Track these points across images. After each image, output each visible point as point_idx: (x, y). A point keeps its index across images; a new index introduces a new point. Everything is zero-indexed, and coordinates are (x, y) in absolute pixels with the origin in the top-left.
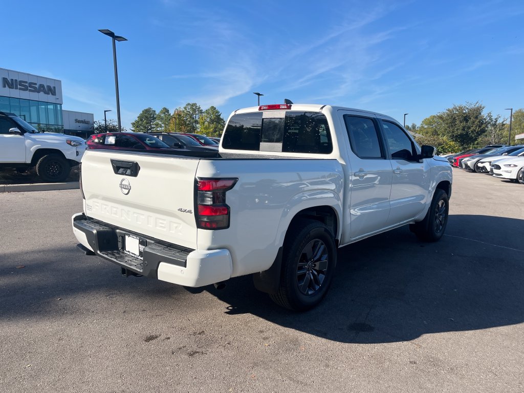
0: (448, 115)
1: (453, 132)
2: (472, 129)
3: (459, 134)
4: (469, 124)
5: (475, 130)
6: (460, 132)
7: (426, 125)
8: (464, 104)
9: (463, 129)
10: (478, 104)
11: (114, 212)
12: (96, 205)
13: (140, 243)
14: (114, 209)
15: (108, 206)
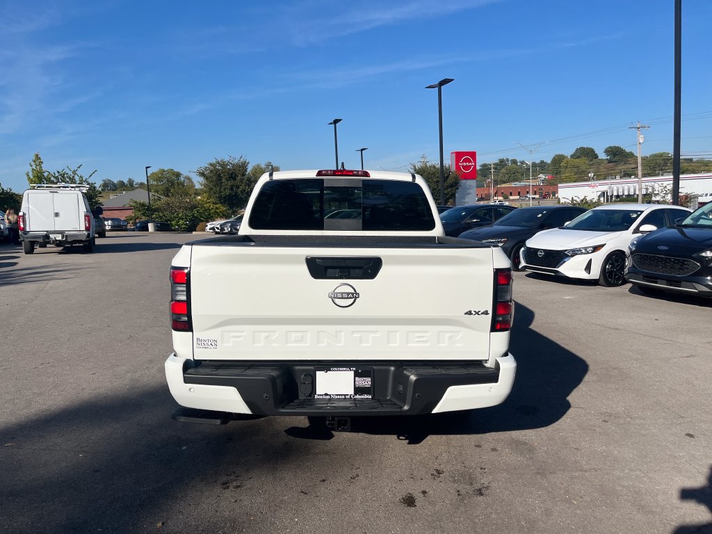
0: (211, 171)
1: (220, 192)
2: (241, 189)
3: (227, 194)
4: (237, 182)
5: (244, 190)
6: (228, 192)
7: (154, 180)
8: (226, 159)
9: (232, 189)
10: (242, 159)
11: (293, 339)
12: (234, 337)
13: (357, 375)
14: (294, 335)
15: (275, 331)
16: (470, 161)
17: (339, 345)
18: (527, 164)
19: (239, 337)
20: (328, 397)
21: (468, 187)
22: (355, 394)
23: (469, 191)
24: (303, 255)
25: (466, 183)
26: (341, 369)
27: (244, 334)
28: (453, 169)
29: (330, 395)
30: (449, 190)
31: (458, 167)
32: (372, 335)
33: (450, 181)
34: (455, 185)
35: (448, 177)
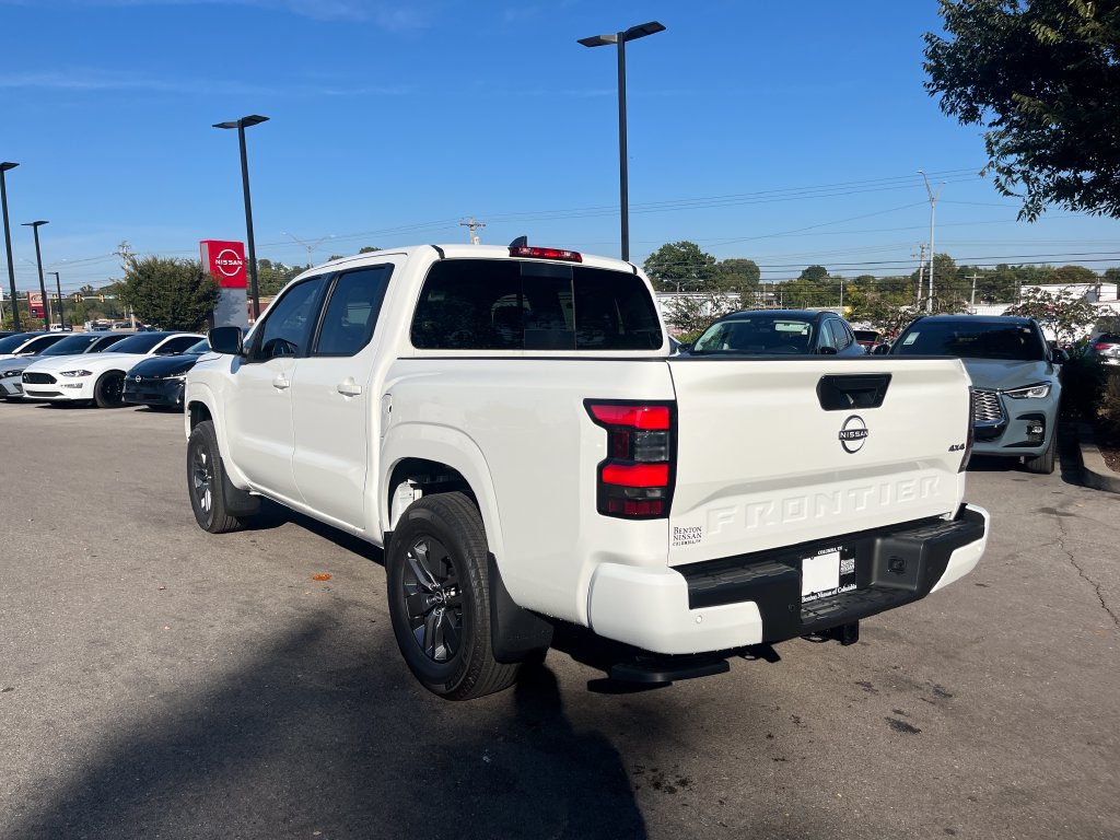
11: (790, 512)
12: (723, 518)
13: (844, 556)
14: (791, 504)
15: (770, 502)
16: (234, 258)
17: (836, 513)
18: (286, 269)
19: (729, 517)
20: (814, 598)
21: (233, 300)
22: (841, 585)
23: (237, 307)
24: (818, 373)
25: (229, 294)
26: (829, 551)
27: (734, 511)
28: (207, 269)
29: (816, 594)
30: (203, 304)
31: (213, 266)
32: (866, 493)
33: (203, 289)
34: (211, 296)
35: (198, 282)
